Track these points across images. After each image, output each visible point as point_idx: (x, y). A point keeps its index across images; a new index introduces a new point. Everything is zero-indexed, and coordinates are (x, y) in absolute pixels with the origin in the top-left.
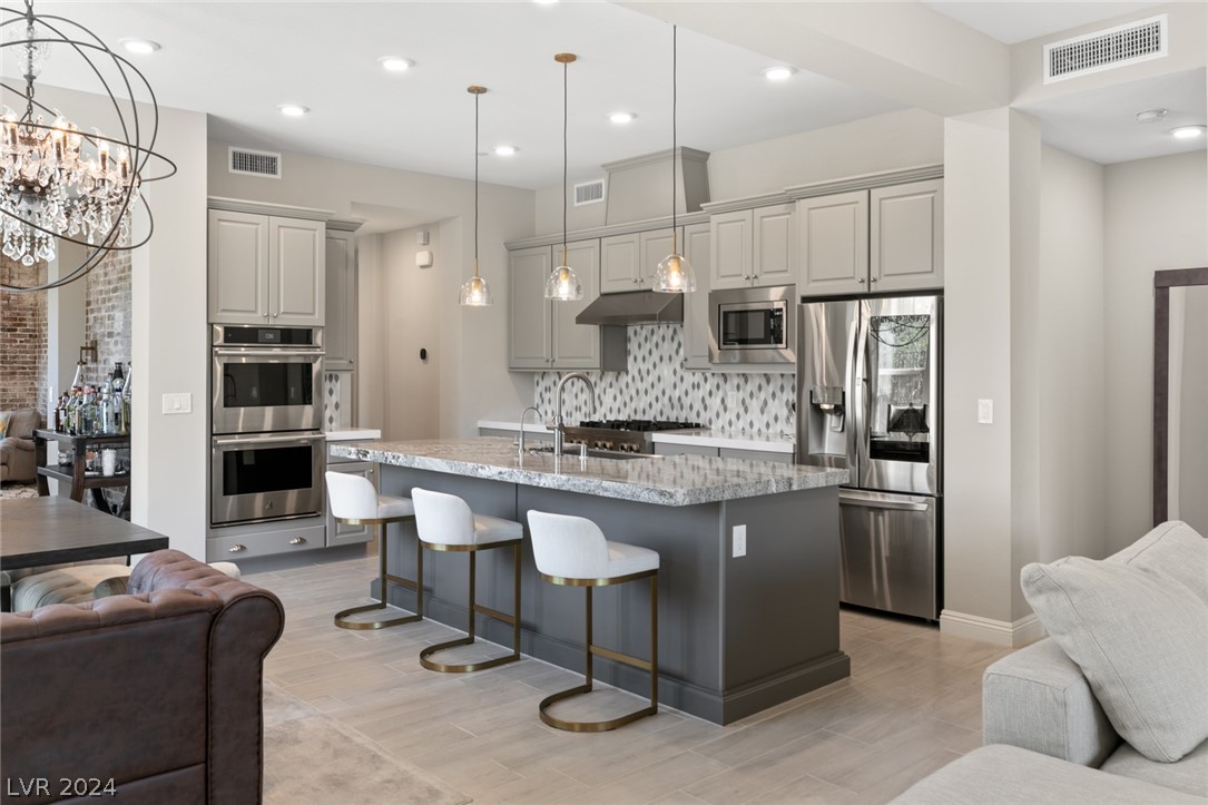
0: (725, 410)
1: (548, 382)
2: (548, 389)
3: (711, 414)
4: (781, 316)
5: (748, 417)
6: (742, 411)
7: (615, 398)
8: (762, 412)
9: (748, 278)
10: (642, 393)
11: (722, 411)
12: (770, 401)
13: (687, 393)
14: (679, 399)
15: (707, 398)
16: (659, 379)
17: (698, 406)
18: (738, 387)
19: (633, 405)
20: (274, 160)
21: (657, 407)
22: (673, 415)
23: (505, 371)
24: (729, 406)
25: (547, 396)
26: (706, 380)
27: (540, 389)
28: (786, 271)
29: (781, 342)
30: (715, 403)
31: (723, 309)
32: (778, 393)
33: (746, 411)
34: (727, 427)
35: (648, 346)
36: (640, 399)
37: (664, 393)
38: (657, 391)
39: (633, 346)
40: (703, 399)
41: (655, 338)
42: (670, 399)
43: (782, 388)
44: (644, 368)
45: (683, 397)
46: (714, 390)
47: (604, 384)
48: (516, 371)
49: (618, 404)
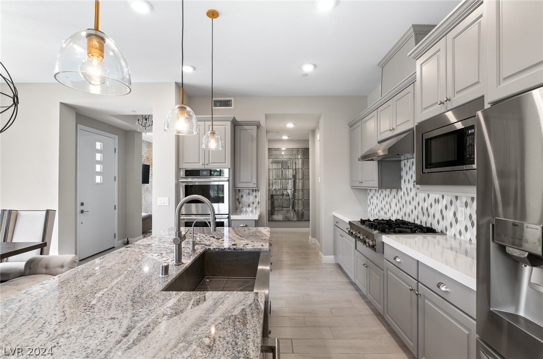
0: (457, 221)
1: (371, 194)
2: (372, 197)
3: (447, 223)
4: (473, 134)
6: (469, 225)
7: (396, 205)
10: (408, 202)
11: (454, 223)
13: (431, 206)
14: (427, 209)
15: (444, 211)
17: (438, 216)
18: (466, 204)
20: (230, 101)
21: (415, 213)
22: (423, 221)
24: (459, 219)
25: (372, 200)
26: (443, 197)
27: (369, 197)
28: (478, 83)
29: (472, 163)
30: (449, 215)
31: (425, 137)
33: (473, 225)
34: (458, 236)
36: (407, 207)
37: (419, 204)
38: (415, 203)
40: (441, 211)
42: (422, 209)
44: (409, 187)
45: (429, 208)
46: (449, 205)
47: (391, 196)
48: (354, 188)
49: (397, 209)
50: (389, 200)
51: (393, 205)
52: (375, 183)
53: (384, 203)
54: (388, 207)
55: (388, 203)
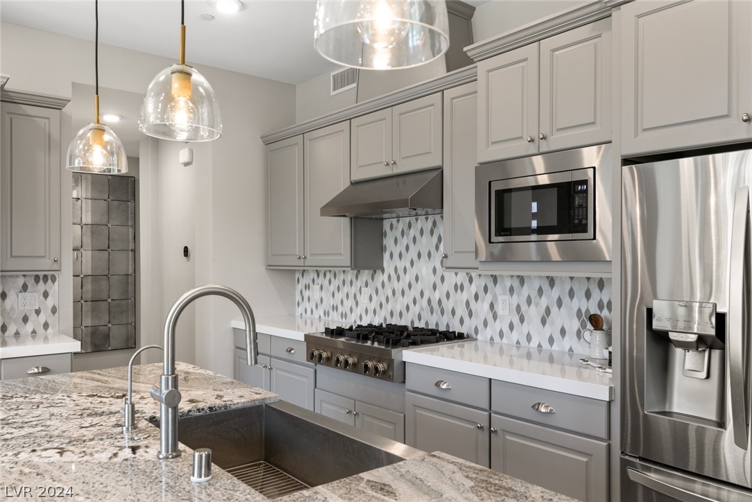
0: (495, 317)
1: (307, 280)
2: (307, 287)
3: (478, 321)
4: (586, 191)
5: (525, 328)
6: (516, 320)
7: (371, 299)
8: (544, 322)
9: (532, 141)
10: (398, 293)
11: (490, 319)
12: (554, 309)
13: (448, 296)
14: (440, 302)
15: (472, 302)
16: (417, 279)
17: (461, 311)
18: (512, 290)
19: (389, 307)
21: (415, 310)
23: (262, 269)
24: (500, 313)
25: (306, 293)
26: (471, 280)
27: (300, 286)
28: (593, 123)
29: (585, 231)
30: (482, 308)
31: (496, 187)
32: (566, 300)
33: (522, 320)
34: (497, 339)
35: (405, 241)
36: (396, 301)
37: (422, 294)
38: (414, 292)
39: (388, 242)
40: (468, 303)
41: (412, 232)
42: (429, 301)
43: (571, 294)
44: (400, 265)
45: (444, 300)
46: (481, 293)
47: (359, 283)
48: (272, 268)
49: (374, 305)
50: (353, 290)
51: (364, 299)
52: (345, 259)
53: (339, 296)
54: (349, 303)
55: (351, 296)
